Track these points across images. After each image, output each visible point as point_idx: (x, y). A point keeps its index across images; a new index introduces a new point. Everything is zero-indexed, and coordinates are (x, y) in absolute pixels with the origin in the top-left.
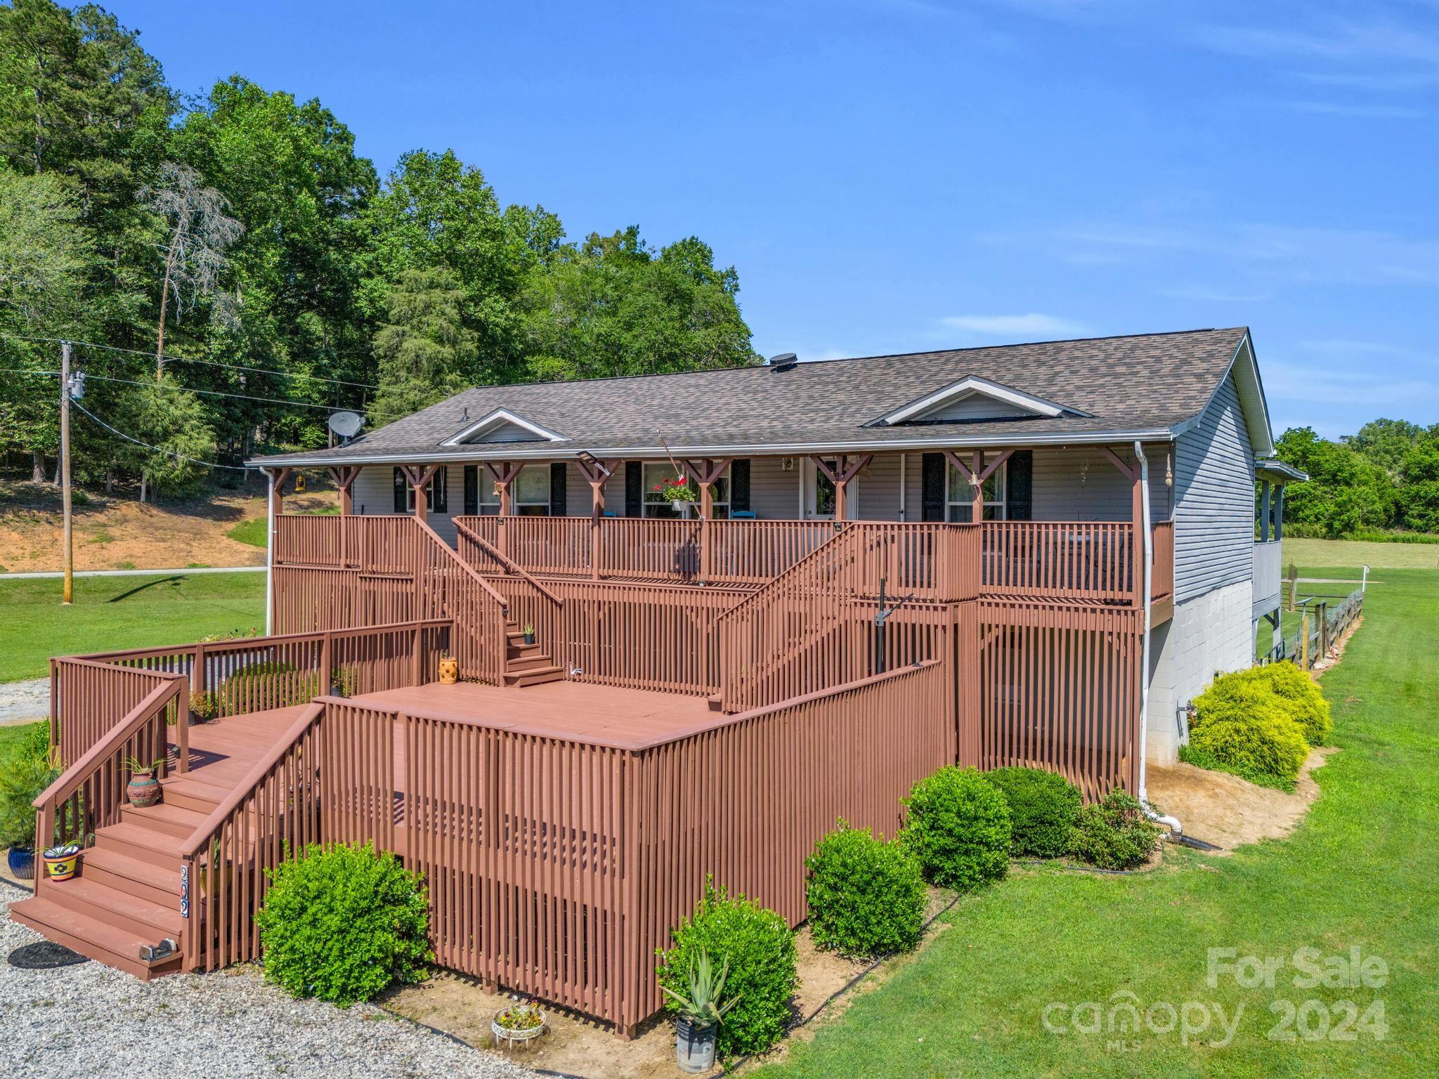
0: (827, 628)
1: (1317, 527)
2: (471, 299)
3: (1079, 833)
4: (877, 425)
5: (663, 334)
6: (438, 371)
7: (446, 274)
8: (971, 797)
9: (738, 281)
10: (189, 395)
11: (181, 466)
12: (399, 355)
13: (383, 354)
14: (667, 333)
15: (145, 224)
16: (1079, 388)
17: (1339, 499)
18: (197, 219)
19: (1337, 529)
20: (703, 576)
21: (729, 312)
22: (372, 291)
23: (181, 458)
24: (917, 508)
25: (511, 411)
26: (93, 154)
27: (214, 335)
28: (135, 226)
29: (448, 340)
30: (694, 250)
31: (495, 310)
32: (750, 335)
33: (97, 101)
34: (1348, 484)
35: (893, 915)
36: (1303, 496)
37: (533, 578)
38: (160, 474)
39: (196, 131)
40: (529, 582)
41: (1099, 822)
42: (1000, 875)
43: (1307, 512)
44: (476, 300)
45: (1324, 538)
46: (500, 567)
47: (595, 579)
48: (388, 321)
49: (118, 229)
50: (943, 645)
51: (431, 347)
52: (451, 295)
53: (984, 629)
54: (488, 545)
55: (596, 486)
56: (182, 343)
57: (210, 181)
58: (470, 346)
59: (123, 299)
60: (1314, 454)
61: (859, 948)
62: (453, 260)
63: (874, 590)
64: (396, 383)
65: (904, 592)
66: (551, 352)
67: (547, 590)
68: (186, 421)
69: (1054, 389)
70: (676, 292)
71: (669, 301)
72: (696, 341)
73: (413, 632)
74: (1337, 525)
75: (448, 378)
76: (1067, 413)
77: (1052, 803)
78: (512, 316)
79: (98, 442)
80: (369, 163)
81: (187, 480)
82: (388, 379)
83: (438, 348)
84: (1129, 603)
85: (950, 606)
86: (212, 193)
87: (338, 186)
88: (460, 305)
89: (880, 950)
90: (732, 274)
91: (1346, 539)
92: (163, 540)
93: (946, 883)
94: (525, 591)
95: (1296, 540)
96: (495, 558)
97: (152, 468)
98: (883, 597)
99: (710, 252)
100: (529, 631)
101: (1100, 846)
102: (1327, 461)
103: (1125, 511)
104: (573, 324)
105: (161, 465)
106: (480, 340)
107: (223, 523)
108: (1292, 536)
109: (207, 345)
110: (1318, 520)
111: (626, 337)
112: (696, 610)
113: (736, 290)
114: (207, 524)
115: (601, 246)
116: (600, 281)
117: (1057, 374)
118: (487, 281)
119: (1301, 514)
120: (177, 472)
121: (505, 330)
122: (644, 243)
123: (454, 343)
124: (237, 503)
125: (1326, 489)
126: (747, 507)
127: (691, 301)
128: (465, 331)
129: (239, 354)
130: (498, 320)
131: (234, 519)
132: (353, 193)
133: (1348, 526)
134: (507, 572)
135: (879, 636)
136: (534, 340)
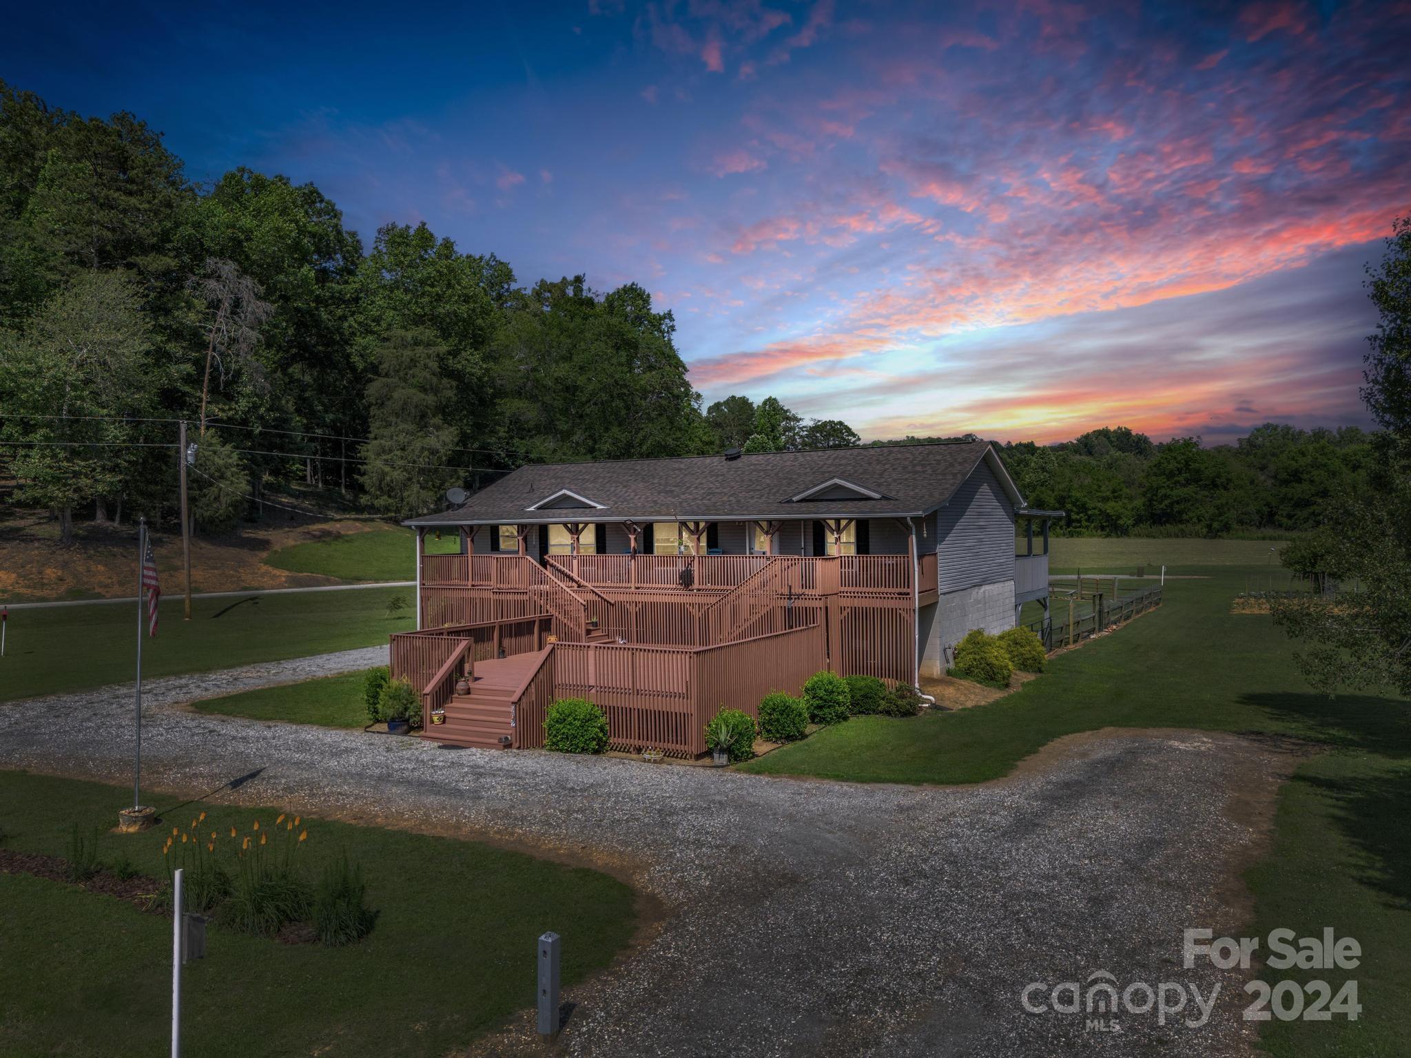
0: (764, 611)
1: (1198, 527)
2: (449, 353)
3: (883, 702)
4: (788, 502)
5: (613, 377)
6: (423, 416)
7: (428, 333)
8: (831, 683)
9: (675, 323)
10: (228, 447)
11: (224, 506)
12: (389, 403)
13: (374, 402)
14: (617, 376)
15: (190, 306)
16: (895, 480)
17: (1218, 502)
18: (237, 304)
19: (1216, 529)
20: (696, 585)
21: (669, 356)
22: (365, 348)
23: (224, 500)
24: (811, 549)
25: (570, 490)
26: (145, 250)
27: (242, 395)
28: (181, 308)
29: (432, 389)
30: (634, 295)
31: (471, 361)
32: (686, 370)
33: (147, 206)
34: (1225, 488)
35: (794, 724)
36: (1186, 500)
37: (595, 590)
38: (208, 513)
39: (228, 228)
40: (593, 592)
41: (893, 696)
42: (846, 719)
43: (1191, 514)
44: (455, 353)
45: (1205, 537)
46: (574, 584)
47: (633, 589)
48: (379, 376)
49: (167, 312)
50: (820, 617)
51: (417, 396)
52: (432, 350)
53: (842, 609)
54: (566, 571)
55: (632, 537)
56: (217, 403)
57: (244, 271)
58: (450, 393)
59: (173, 369)
60: (1195, 461)
61: (781, 738)
62: (435, 320)
63: (786, 591)
64: (386, 427)
65: (800, 591)
66: (519, 394)
67: (604, 596)
68: (226, 468)
69: (883, 480)
70: (623, 340)
71: (617, 348)
72: (642, 382)
73: (534, 621)
74: (1216, 525)
75: (432, 422)
76: (884, 498)
77: (871, 688)
78: (484, 366)
79: (152, 488)
80: (353, 234)
81: (229, 518)
82: (378, 424)
83: (423, 396)
84: (908, 594)
85: (823, 598)
86: (248, 281)
87: (327, 254)
88: (441, 359)
89: (790, 738)
90: (669, 315)
91: (1223, 538)
92: (216, 568)
93: (820, 722)
94: (591, 597)
95: (1180, 540)
96: (572, 579)
97: (202, 508)
98: (791, 595)
99: (649, 295)
100: (594, 620)
101: (893, 707)
102: (1206, 468)
103: (905, 550)
104: (534, 370)
105: (208, 505)
106: (457, 387)
107: (257, 552)
108: (1177, 536)
109: (237, 403)
110: (1200, 521)
111: (581, 380)
112: (693, 605)
113: (673, 330)
114: (245, 553)
115: (550, 292)
116: (556, 331)
117: (885, 470)
118: (463, 336)
119: (1185, 517)
120: (221, 511)
121: (480, 379)
122: (590, 290)
123: (435, 391)
124: (261, 534)
125: (1206, 493)
126: (716, 546)
127: (636, 347)
128: (445, 381)
129: (262, 410)
130: (473, 371)
131: (265, 549)
132: (339, 261)
133: (1227, 528)
134: (579, 586)
135: (789, 612)
136: (502, 385)
